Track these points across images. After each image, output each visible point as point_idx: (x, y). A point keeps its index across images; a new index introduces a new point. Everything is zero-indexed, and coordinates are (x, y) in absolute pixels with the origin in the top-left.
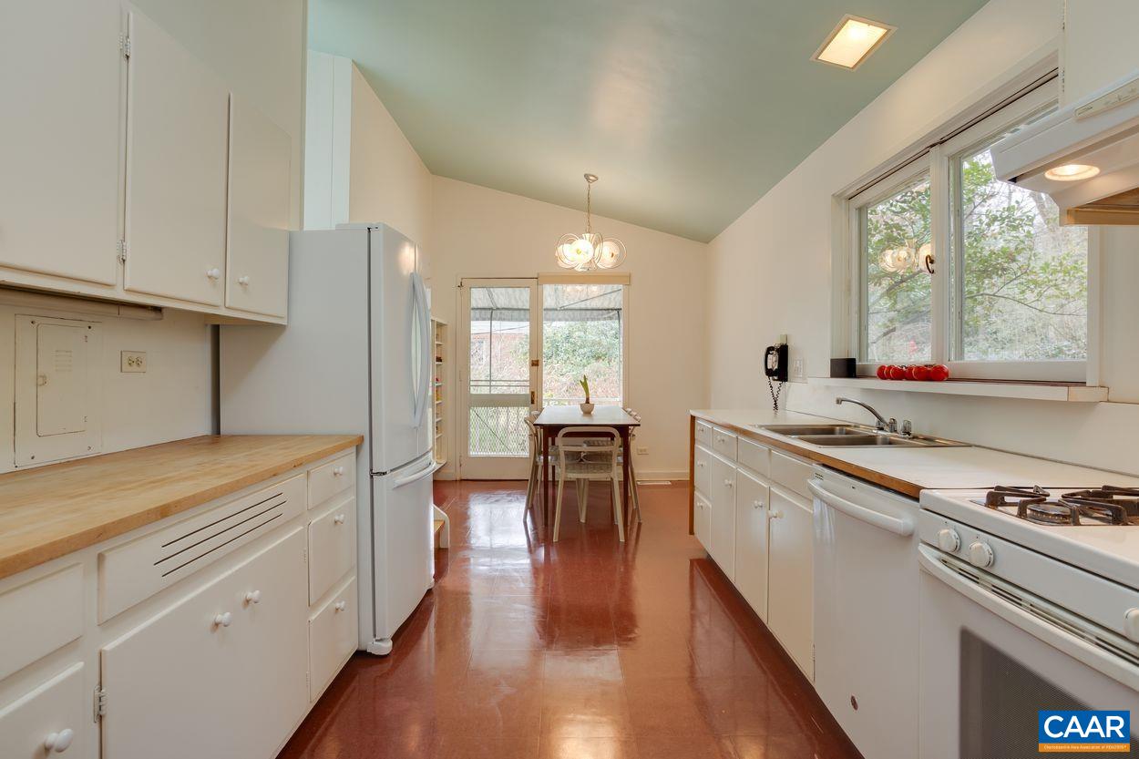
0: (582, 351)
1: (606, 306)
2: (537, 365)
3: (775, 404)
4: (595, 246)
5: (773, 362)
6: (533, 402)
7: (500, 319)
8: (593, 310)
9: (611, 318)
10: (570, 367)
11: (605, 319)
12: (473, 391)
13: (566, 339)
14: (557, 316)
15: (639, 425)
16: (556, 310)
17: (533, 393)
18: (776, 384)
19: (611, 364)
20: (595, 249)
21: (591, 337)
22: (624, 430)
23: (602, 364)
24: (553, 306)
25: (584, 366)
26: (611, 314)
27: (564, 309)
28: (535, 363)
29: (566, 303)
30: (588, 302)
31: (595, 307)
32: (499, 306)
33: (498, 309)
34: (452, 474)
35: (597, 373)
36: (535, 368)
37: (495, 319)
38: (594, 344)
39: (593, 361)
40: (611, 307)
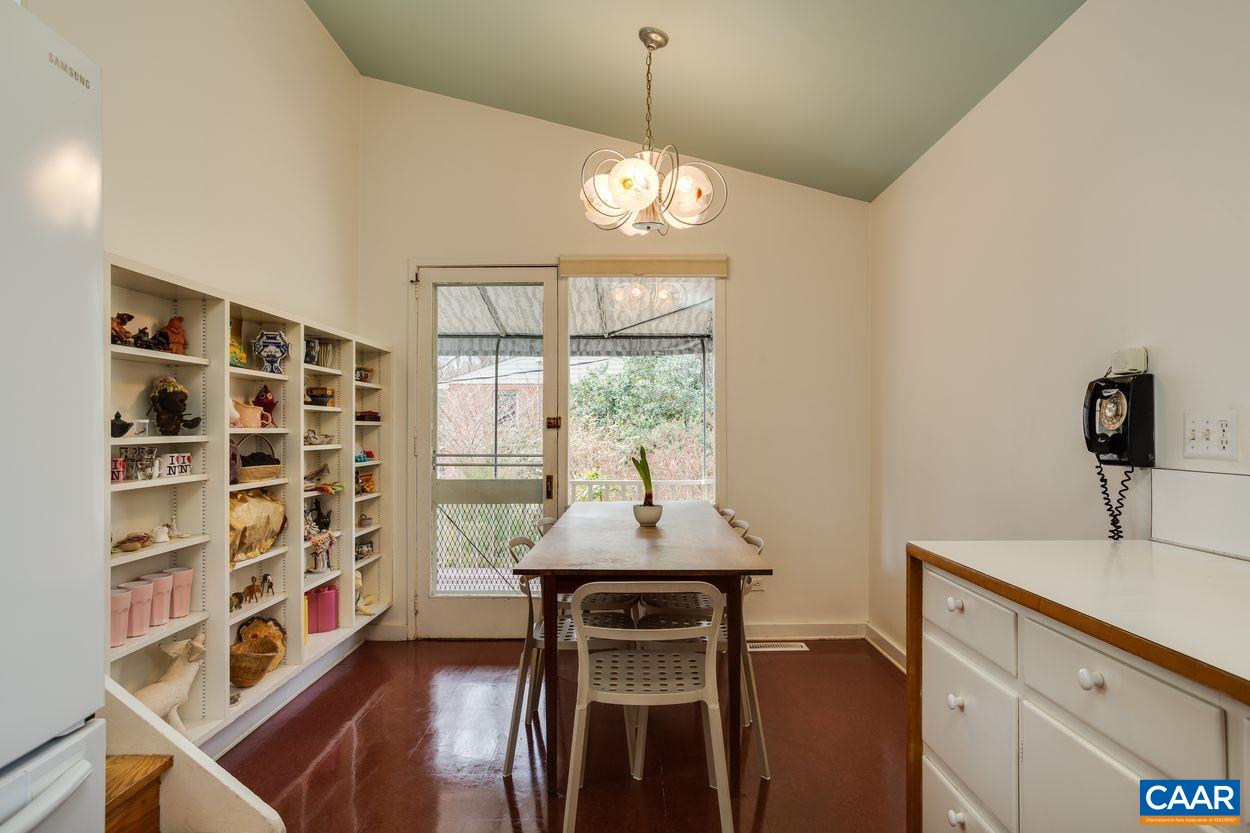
0: (648, 407)
1: (682, 330)
2: (557, 426)
3: (1115, 522)
4: (662, 175)
5: (1111, 417)
6: (549, 495)
7: (513, 353)
8: (661, 337)
9: (690, 351)
10: (631, 429)
11: (681, 352)
12: (439, 475)
13: (626, 389)
14: (604, 347)
15: (769, 572)
16: (602, 337)
17: (549, 479)
18: (1115, 473)
19: (690, 423)
20: (661, 182)
21: (661, 387)
22: (730, 582)
23: (675, 426)
24: (598, 331)
25: (651, 427)
26: (691, 344)
27: (615, 336)
28: (553, 424)
29: (618, 327)
30: (654, 324)
31: (664, 333)
32: (510, 331)
33: (508, 336)
34: (399, 628)
35: (669, 438)
36: (553, 432)
37: (503, 353)
38: (663, 397)
39: (662, 420)
40: (691, 332)
